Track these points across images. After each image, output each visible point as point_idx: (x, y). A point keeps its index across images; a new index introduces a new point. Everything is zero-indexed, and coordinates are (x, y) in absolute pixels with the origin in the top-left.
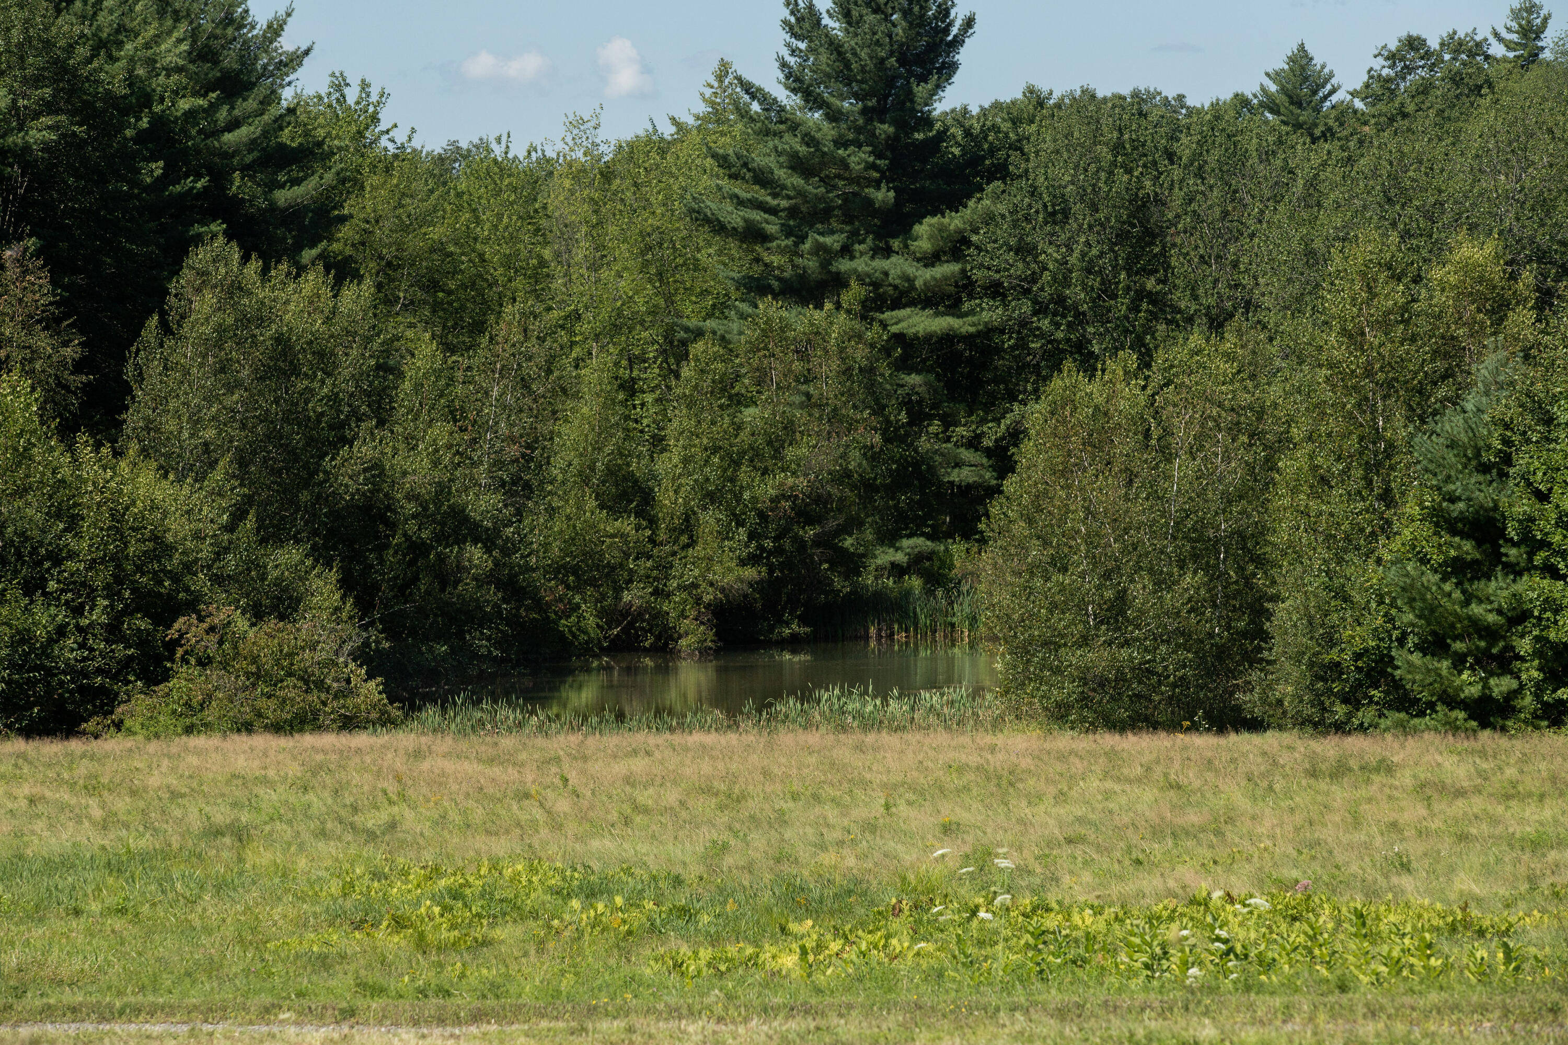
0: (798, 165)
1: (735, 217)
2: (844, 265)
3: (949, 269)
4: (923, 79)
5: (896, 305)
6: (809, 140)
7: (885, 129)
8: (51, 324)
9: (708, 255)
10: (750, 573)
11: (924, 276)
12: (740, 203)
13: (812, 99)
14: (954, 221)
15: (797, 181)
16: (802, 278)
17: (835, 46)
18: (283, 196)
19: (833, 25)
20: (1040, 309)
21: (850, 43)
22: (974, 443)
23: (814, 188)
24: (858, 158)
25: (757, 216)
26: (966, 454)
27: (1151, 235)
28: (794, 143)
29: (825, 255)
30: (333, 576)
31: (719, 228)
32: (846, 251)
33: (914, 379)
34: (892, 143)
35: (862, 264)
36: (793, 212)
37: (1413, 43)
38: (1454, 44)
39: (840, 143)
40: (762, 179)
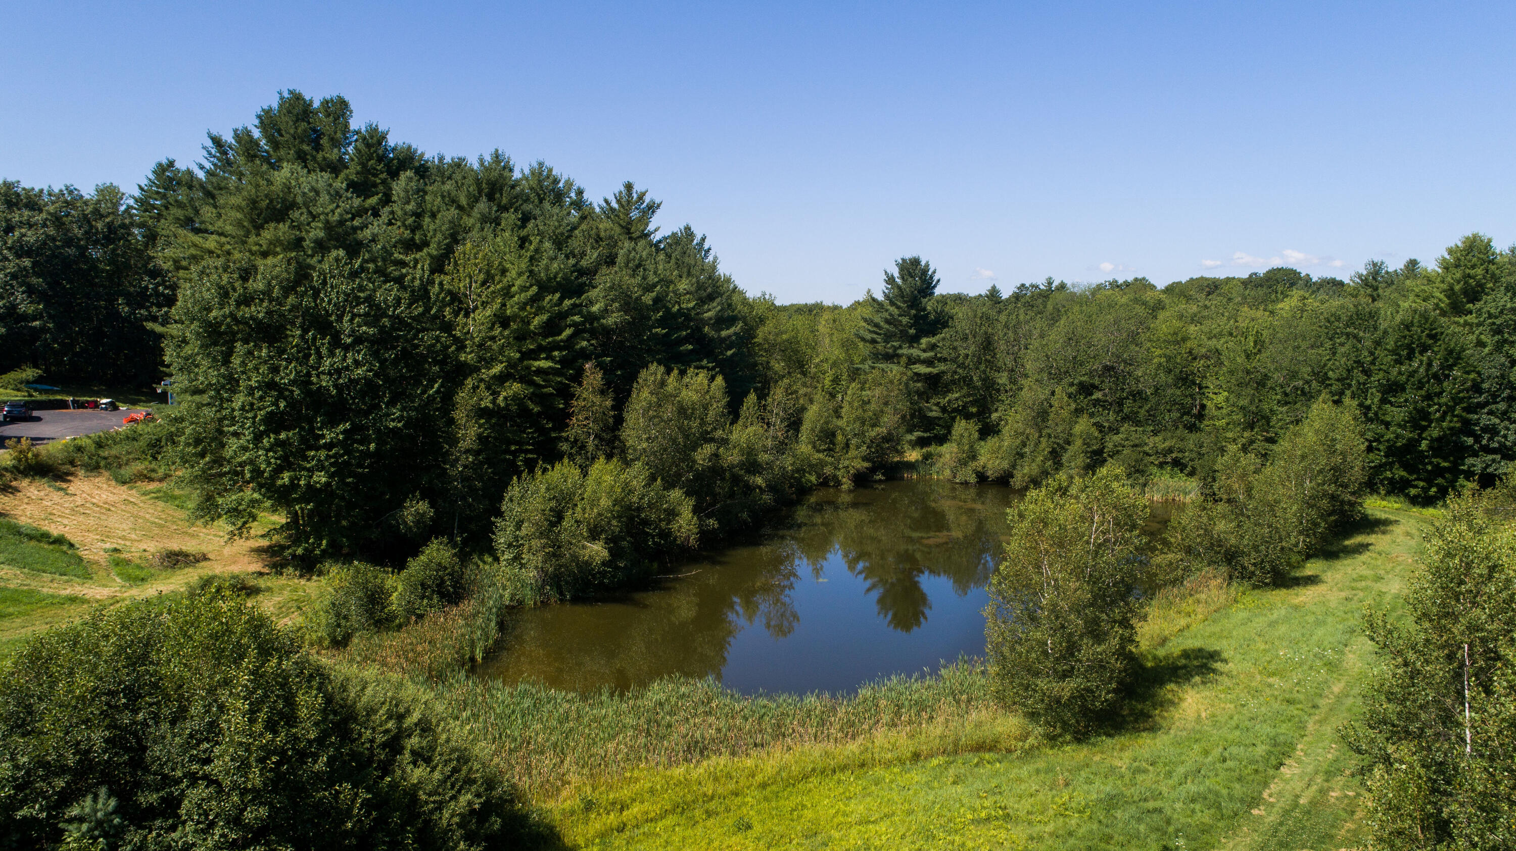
0: (887, 322)
1: (869, 336)
2: (900, 352)
3: (931, 354)
4: (924, 297)
5: (914, 363)
6: (891, 315)
7: (913, 312)
8: (602, 392)
9: (861, 345)
10: (866, 464)
11: (924, 355)
12: (870, 332)
13: (892, 303)
14: (933, 340)
15: (887, 326)
16: (887, 354)
17: (899, 287)
18: (724, 333)
19: (899, 281)
20: (959, 366)
21: (904, 287)
22: (938, 404)
23: (892, 328)
24: (905, 320)
25: (875, 336)
26: (934, 408)
27: (989, 343)
28: (886, 315)
29: (896, 349)
30: (692, 502)
31: (863, 339)
32: (900, 347)
33: (919, 385)
34: (915, 316)
35: (905, 351)
36: (885, 334)
37: (1023, 285)
38: (1032, 286)
39: (900, 315)
40: (877, 325)
